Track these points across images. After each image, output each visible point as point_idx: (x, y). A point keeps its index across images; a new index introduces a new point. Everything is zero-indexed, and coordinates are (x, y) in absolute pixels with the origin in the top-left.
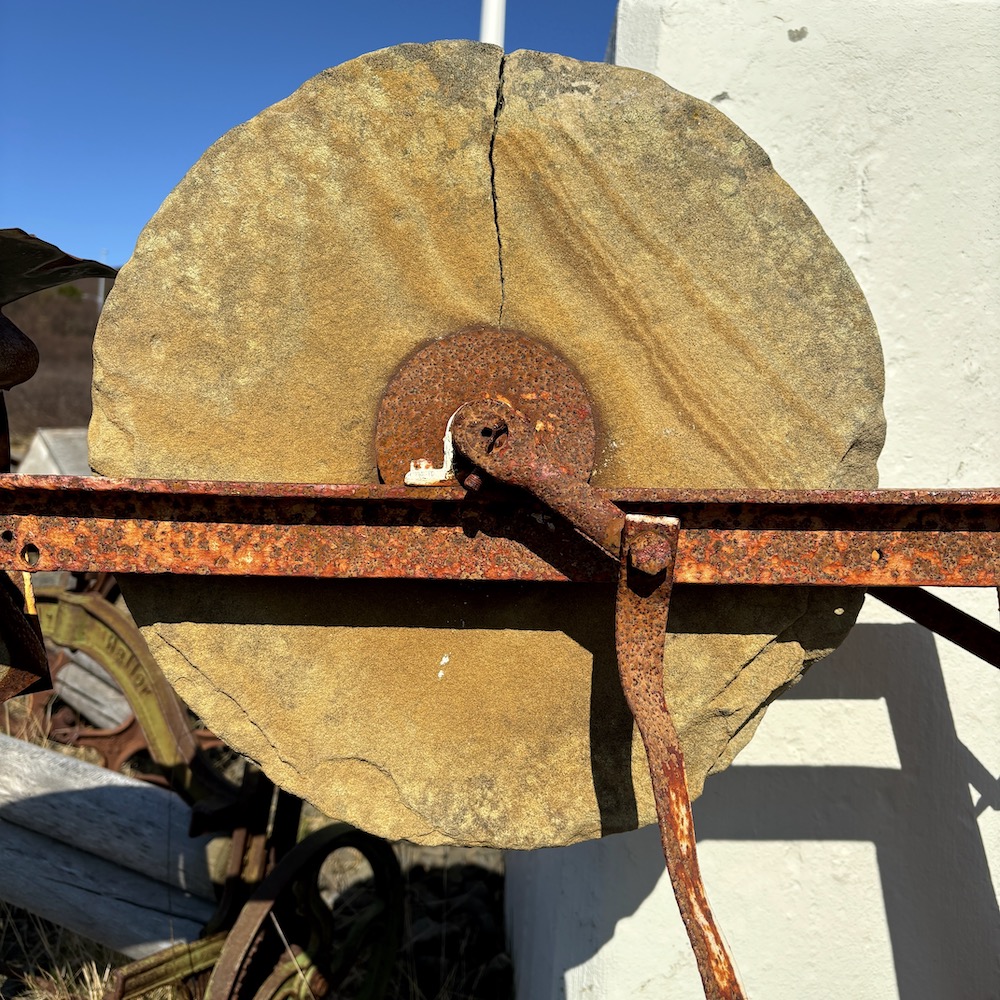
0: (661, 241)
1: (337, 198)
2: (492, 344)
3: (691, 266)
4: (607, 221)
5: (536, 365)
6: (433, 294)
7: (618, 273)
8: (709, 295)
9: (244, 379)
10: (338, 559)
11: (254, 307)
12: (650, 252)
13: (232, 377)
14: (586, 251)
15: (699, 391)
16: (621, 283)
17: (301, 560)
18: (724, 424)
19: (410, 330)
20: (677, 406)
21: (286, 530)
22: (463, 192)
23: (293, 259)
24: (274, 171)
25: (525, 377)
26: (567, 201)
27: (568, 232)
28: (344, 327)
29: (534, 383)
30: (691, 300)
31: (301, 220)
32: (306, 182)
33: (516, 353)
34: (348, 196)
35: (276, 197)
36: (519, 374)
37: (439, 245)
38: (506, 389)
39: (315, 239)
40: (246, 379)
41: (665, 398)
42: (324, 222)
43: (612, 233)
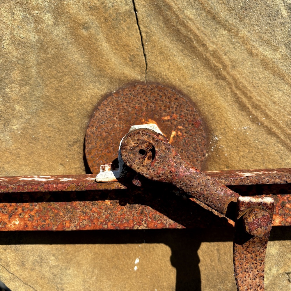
0: (230, 22)
1: (50, 23)
2: (142, 92)
3: (249, 34)
4: (199, 15)
5: (168, 100)
6: (108, 68)
7: (208, 43)
8: (260, 49)
9: (16, 126)
10: (64, 220)
11: (16, 87)
12: (225, 29)
13: (10, 126)
14: (189, 33)
15: (260, 104)
16: (210, 49)
17: (45, 222)
18: (276, 120)
19: (98, 89)
20: (249, 113)
21: (36, 206)
22: (117, 10)
23: (32, 59)
24: (15, 12)
25: (163, 108)
26: (176, 7)
27: (178, 24)
28: (63, 92)
29: (168, 110)
30: (251, 54)
31: (34, 37)
32: (33, 16)
33: (156, 95)
34: (56, 21)
35: (18, 26)
36: (159, 106)
37: (108, 41)
38: (153, 115)
39: (42, 46)
40: (17, 126)
41: (242, 110)
42: (46, 37)
43: (203, 21)
